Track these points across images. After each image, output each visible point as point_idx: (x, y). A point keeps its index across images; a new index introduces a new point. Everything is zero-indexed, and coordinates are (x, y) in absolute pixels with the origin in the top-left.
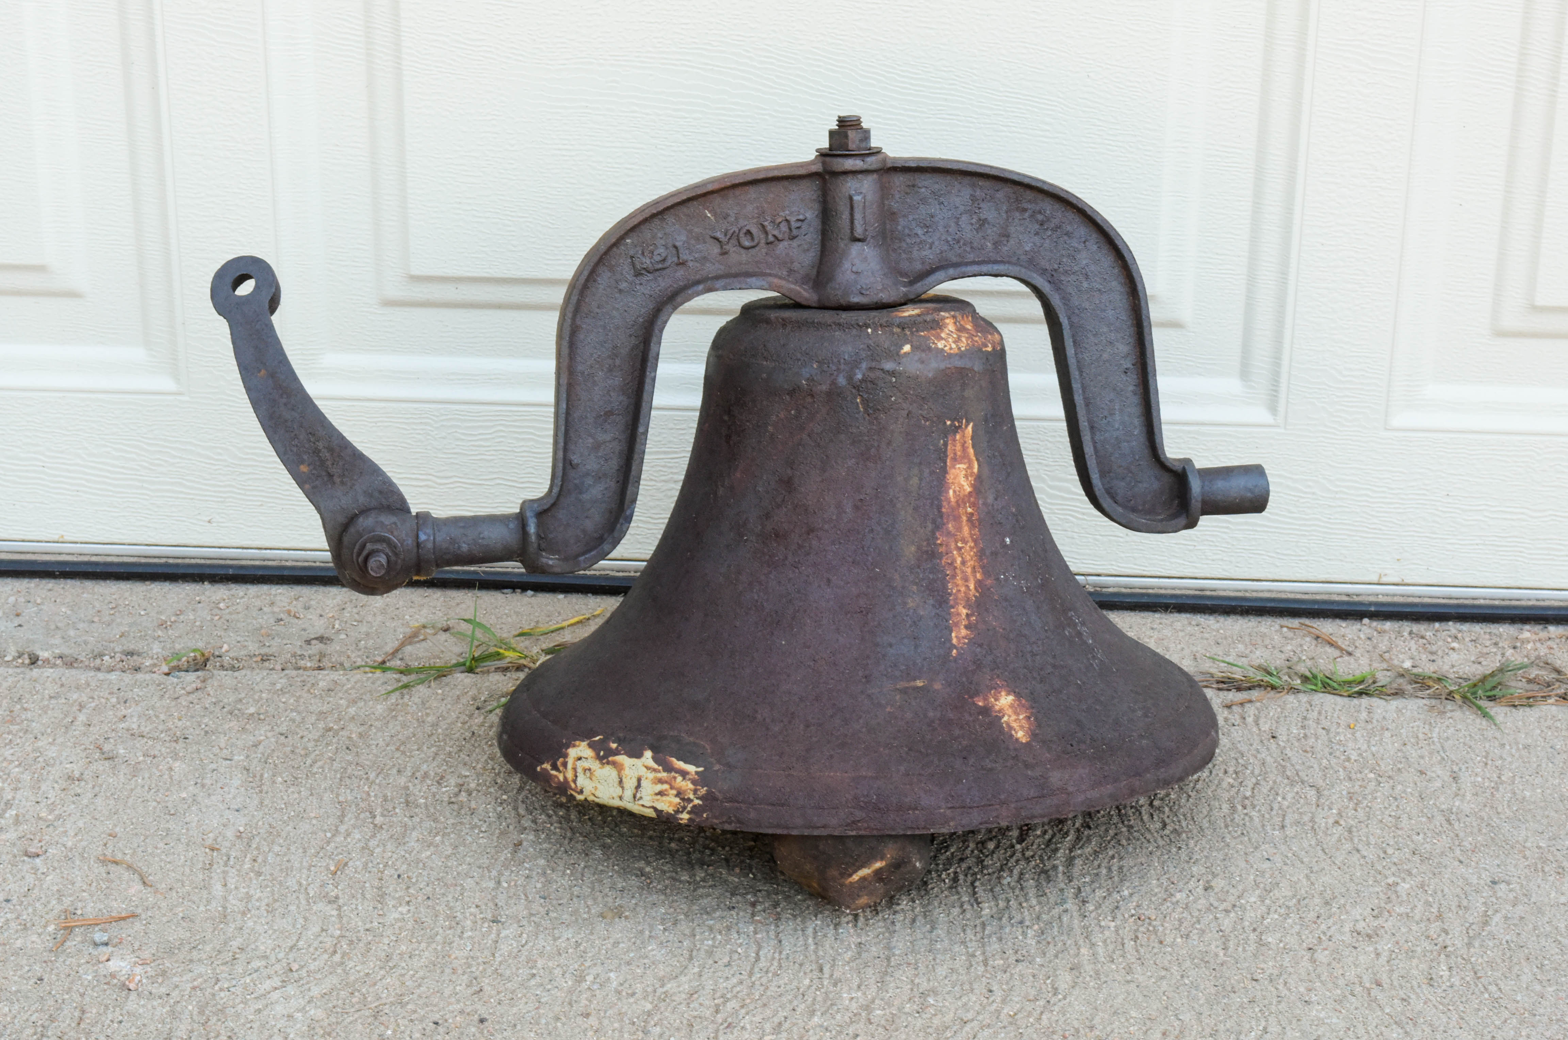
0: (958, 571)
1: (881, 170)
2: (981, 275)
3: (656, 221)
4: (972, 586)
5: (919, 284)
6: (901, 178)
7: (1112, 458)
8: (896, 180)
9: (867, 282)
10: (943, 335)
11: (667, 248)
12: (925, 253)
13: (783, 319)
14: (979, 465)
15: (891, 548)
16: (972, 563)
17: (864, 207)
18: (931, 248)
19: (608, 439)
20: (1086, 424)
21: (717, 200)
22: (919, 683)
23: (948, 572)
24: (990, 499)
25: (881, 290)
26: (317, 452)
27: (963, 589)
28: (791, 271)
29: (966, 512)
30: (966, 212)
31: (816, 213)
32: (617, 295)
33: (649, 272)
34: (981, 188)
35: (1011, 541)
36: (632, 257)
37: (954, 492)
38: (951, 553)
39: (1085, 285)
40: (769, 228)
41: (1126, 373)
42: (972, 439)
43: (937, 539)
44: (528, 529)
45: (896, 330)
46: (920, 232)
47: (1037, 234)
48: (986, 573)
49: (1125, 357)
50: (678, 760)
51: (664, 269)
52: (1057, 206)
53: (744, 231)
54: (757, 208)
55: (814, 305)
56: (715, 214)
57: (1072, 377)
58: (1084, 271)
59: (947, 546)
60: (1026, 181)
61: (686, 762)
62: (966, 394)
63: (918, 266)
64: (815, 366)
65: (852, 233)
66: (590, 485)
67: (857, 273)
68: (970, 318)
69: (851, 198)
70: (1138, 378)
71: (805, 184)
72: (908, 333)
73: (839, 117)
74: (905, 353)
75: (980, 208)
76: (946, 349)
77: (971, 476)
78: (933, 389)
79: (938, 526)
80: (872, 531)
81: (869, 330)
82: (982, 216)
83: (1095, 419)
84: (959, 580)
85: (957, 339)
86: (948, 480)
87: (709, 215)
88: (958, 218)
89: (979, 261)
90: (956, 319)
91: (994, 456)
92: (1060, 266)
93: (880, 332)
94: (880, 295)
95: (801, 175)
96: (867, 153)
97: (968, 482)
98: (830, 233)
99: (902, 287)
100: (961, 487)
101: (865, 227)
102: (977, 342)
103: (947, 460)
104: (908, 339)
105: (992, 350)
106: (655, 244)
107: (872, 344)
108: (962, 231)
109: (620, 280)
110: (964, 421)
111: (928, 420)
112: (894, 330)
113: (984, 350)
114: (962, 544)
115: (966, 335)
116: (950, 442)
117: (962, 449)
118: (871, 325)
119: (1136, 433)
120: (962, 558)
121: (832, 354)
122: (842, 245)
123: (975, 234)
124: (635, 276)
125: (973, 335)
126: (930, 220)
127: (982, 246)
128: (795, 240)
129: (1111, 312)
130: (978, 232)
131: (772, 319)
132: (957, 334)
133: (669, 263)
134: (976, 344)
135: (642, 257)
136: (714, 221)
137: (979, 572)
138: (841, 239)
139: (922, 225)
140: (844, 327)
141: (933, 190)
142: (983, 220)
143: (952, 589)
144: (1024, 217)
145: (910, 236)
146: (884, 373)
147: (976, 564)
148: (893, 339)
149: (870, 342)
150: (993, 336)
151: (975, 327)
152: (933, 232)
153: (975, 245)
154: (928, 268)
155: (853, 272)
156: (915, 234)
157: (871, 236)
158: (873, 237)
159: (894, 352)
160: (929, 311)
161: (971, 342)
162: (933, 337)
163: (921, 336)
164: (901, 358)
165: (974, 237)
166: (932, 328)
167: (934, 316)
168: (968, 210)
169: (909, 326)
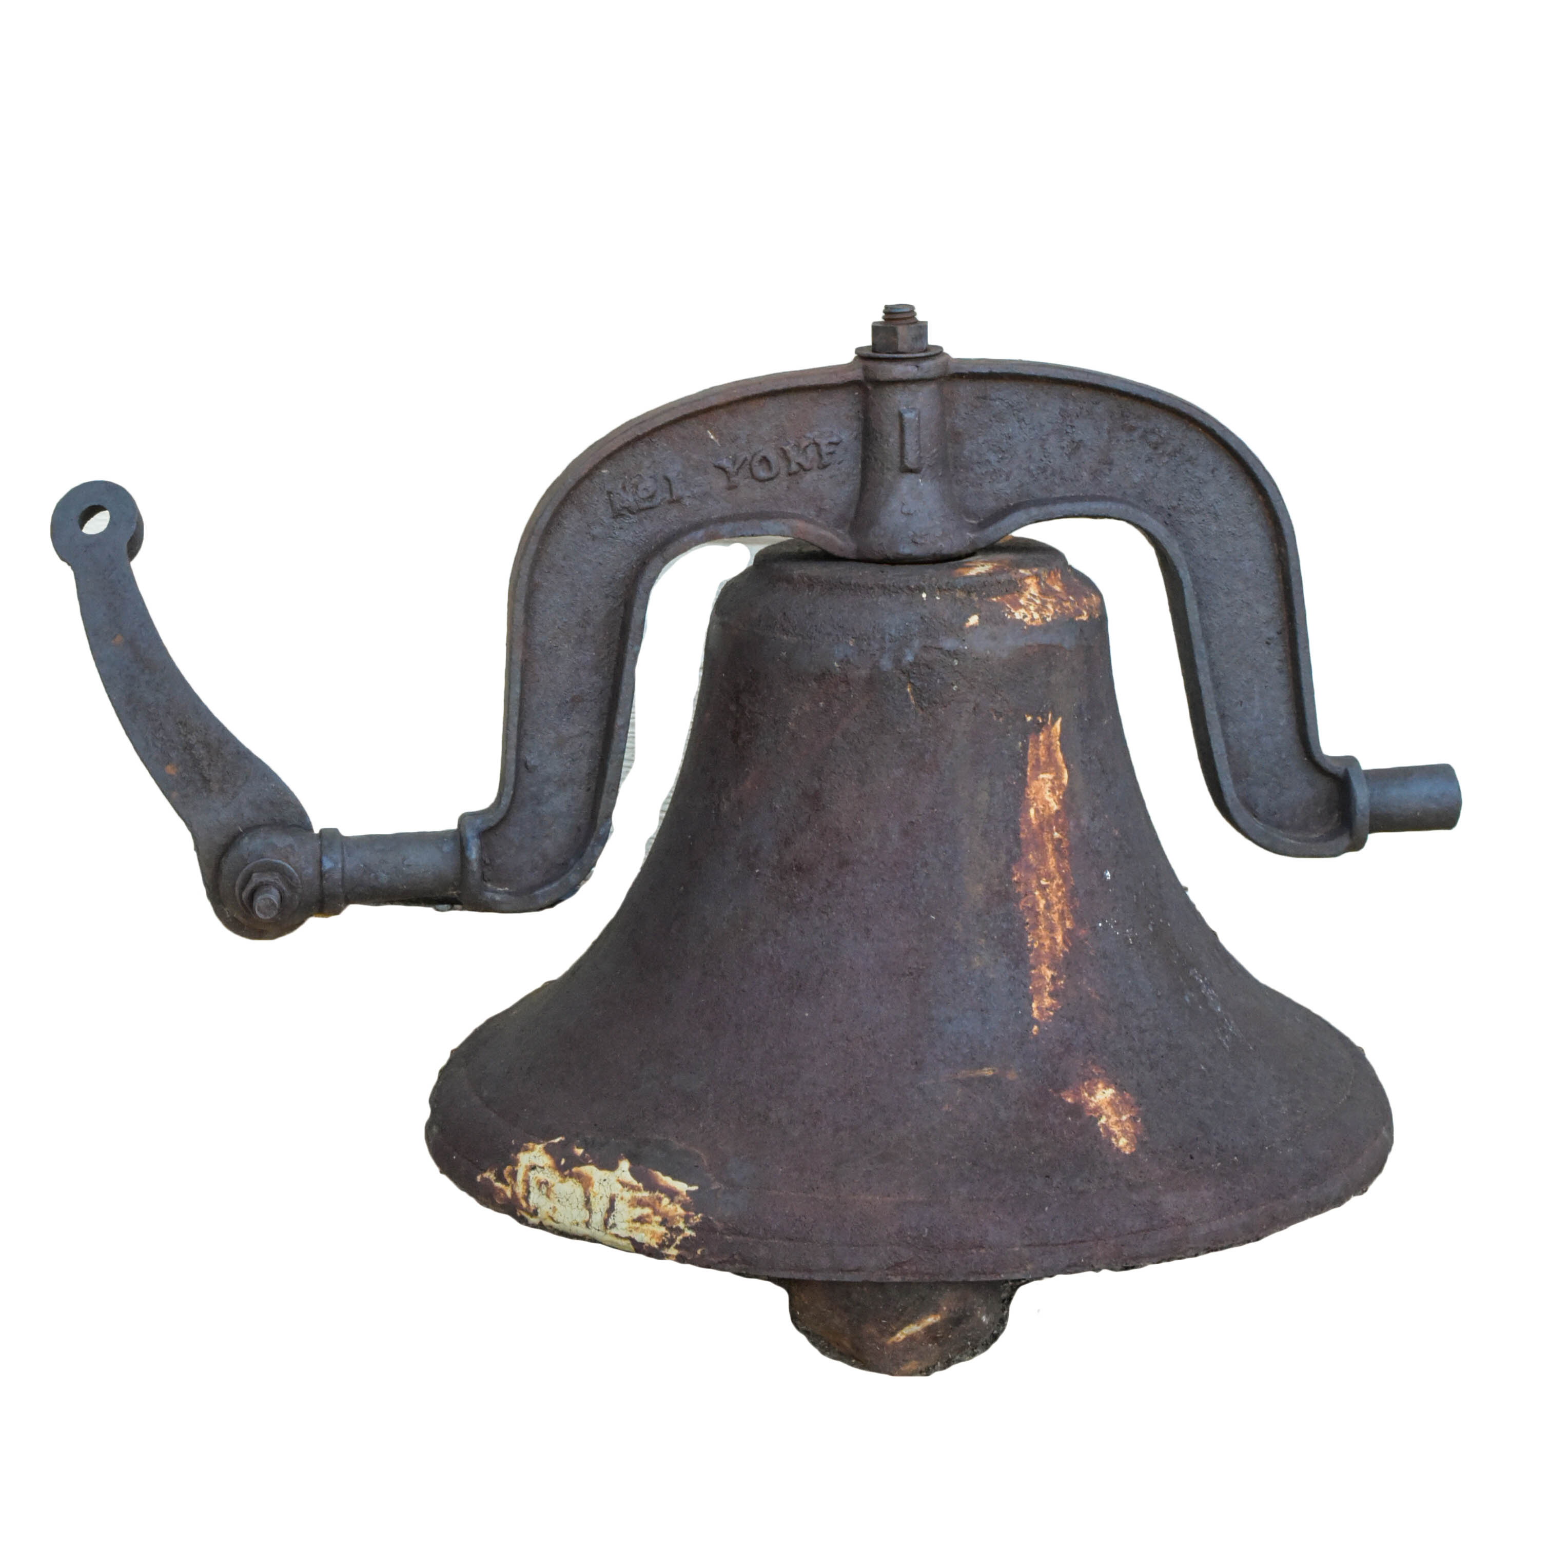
0: (1041, 919)
1: (940, 377)
3: (642, 446)
4: (1059, 939)
5: (991, 529)
6: (968, 388)
7: (1250, 757)
8: (961, 391)
9: (922, 526)
10: (1022, 601)
11: (656, 481)
12: (1000, 486)
13: (810, 579)
14: (1070, 777)
15: (951, 888)
16: (1060, 906)
17: (919, 428)
18: (1007, 479)
19: (577, 733)
20: (1215, 713)
21: (723, 415)
22: (988, 1072)
23: (1028, 920)
24: (1084, 821)
25: (940, 538)
26: (188, 747)
27: (1047, 943)
28: (820, 510)
29: (1052, 838)
30: (1054, 432)
31: (855, 433)
32: (590, 543)
33: (632, 513)
34: (1074, 400)
35: (1113, 876)
36: (609, 493)
37: (1037, 811)
38: (1032, 893)
39: (1214, 528)
40: (792, 454)
41: (1268, 643)
42: (1060, 740)
43: (1014, 875)
44: (468, 854)
45: (960, 595)
46: (992, 457)
47: (1149, 460)
48: (1079, 920)
49: (1267, 623)
50: (665, 1174)
51: (651, 508)
52: (1176, 423)
53: (758, 457)
54: (777, 427)
55: (851, 557)
56: (719, 435)
57: (1196, 650)
58: (1211, 509)
59: (1026, 884)
60: (1135, 391)
61: (674, 1178)
62: (1053, 679)
63: (990, 504)
64: (851, 644)
65: (902, 462)
66: (551, 795)
67: (909, 514)
68: (1059, 575)
69: (901, 416)
70: (1285, 651)
71: (840, 395)
72: (976, 599)
73: (886, 307)
74: (971, 627)
75: (1072, 427)
76: (1026, 620)
77: (1059, 789)
78: (1008, 673)
79: (1014, 858)
80: (926, 864)
81: (924, 595)
82: (1077, 438)
83: (1227, 705)
84: (1042, 930)
85: (1041, 607)
86: (1028, 795)
87: (712, 437)
88: (1044, 440)
89: (1071, 496)
90: (1040, 577)
91: (1090, 760)
92: (1180, 502)
93: (938, 598)
94: (940, 544)
95: (835, 384)
96: (923, 354)
97: (1055, 798)
98: (873, 460)
99: (969, 532)
100: (1046, 804)
101: (920, 454)
102: (1067, 608)
103: (1026, 768)
104: (975, 608)
105: (1088, 619)
106: (640, 476)
107: (927, 615)
108: (1048, 456)
109: (593, 523)
110: (1050, 716)
111: (1001, 716)
112: (958, 595)
113: (1077, 619)
114: (1047, 881)
115: (1054, 600)
116: (1031, 744)
117: (1047, 753)
118: (927, 588)
119: (1282, 724)
120: (1047, 900)
121: (874, 627)
122: (889, 477)
123: (1067, 460)
124: (614, 518)
125: (1063, 600)
126: (1007, 443)
127: (1075, 477)
128: (827, 469)
129: (1248, 564)
130: (1069, 458)
131: (795, 577)
132: (1041, 600)
133: (659, 501)
134: (1067, 611)
135: (622, 493)
136: (720, 445)
137: (1069, 919)
138: (888, 469)
139: (996, 449)
140: (889, 590)
141: (1010, 403)
142: (1077, 443)
143: (1032, 943)
144: (1132, 438)
145: (979, 463)
146: (942, 653)
147: (1066, 908)
148: (955, 608)
149: (925, 611)
150: (1090, 600)
151: (1066, 588)
152: (1011, 458)
153: (1067, 475)
154: (1004, 505)
155: (903, 513)
156: (987, 460)
157: (928, 465)
158: (931, 466)
159: (957, 626)
160: (1004, 568)
161: (1060, 610)
162: (1009, 604)
163: (992, 603)
164: (966, 633)
165: (1065, 464)
166: (1008, 591)
167: (1011, 576)
168: (1058, 429)
169: (979, 589)
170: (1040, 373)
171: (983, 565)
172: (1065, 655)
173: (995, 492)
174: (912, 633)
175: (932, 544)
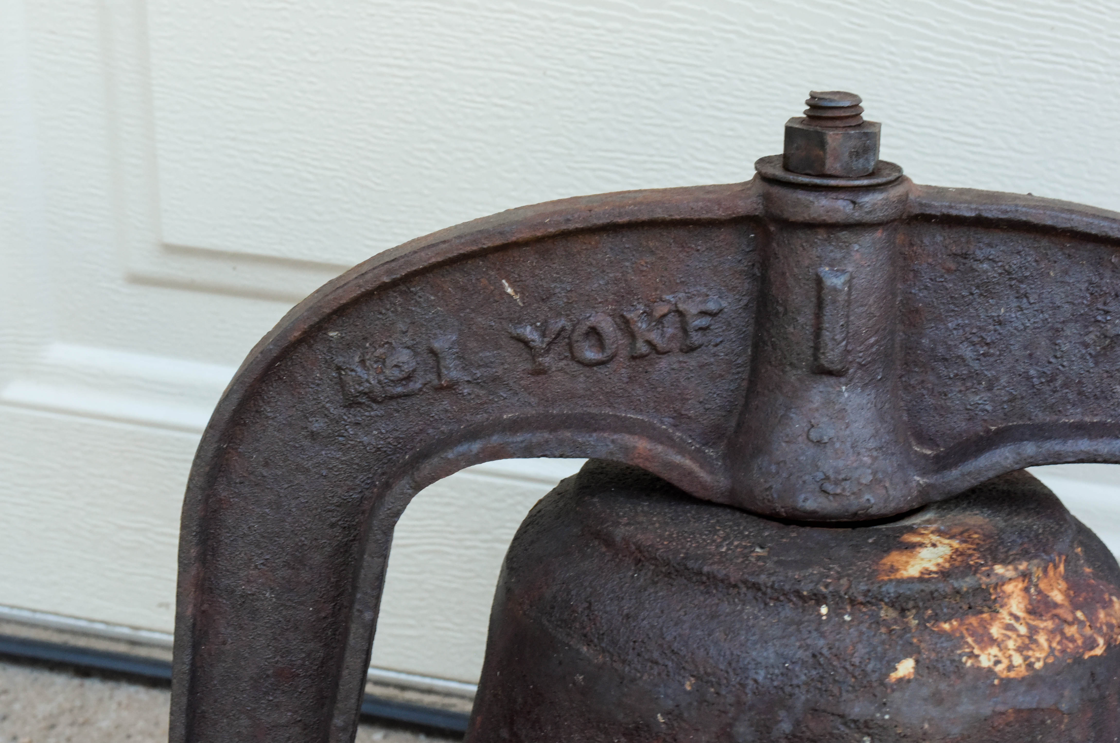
1: (894, 220)
2: (1095, 461)
3: (393, 297)
5: (955, 473)
6: (939, 239)
8: (926, 240)
9: (841, 464)
10: (995, 631)
11: (416, 354)
12: (976, 399)
13: (639, 548)
17: (849, 303)
18: (990, 388)
19: (283, 721)
21: (530, 257)
25: (869, 486)
28: (679, 419)
30: (1075, 318)
31: (745, 300)
32: (306, 443)
33: (375, 401)
36: (339, 368)
40: (639, 326)
45: (887, 613)
46: (966, 351)
51: (406, 396)
53: (583, 328)
54: (616, 281)
55: (720, 500)
56: (522, 289)
64: (688, 688)
65: (816, 358)
67: (819, 443)
68: (1062, 568)
69: (819, 281)
71: (724, 236)
72: (914, 623)
73: (813, 96)
74: (900, 680)
75: (1107, 312)
76: (999, 668)
81: (824, 610)
85: (1027, 641)
87: (510, 291)
88: (1057, 330)
89: (1093, 424)
90: (1030, 581)
93: (847, 618)
94: (867, 497)
95: (717, 220)
96: (865, 182)
98: (769, 348)
99: (918, 476)
101: (846, 345)
102: (1072, 640)
104: (911, 644)
105: (1105, 651)
106: (391, 344)
107: (825, 651)
108: (1062, 357)
109: (313, 414)
112: (882, 614)
113: (1086, 657)
115: (1049, 624)
118: (829, 597)
121: (730, 664)
122: (793, 379)
123: (1092, 365)
124: (345, 407)
125: (1065, 621)
126: (995, 331)
127: (1102, 392)
128: (695, 354)
130: (1096, 364)
131: (618, 539)
132: (1027, 624)
133: (418, 385)
134: (1071, 645)
135: (359, 369)
136: (521, 304)
138: (791, 364)
139: (976, 340)
140: (764, 594)
141: (1007, 267)
142: (1111, 338)
145: (946, 360)
146: (845, 724)
148: (875, 641)
149: (821, 642)
150: (1108, 610)
151: (1071, 593)
152: (1000, 355)
153: (1088, 389)
154: (980, 430)
155: (812, 441)
156: (959, 357)
157: (859, 363)
158: (864, 365)
159: (874, 677)
160: (970, 555)
161: (1059, 643)
162: (972, 635)
163: (942, 633)
164: (889, 691)
165: (1088, 371)
166: (970, 608)
167: (980, 579)
168: (1082, 315)
169: (921, 604)
170: (1062, 222)
171: (934, 545)
172: (1061, 722)
173: (969, 407)
174: (795, 682)
175: (852, 497)
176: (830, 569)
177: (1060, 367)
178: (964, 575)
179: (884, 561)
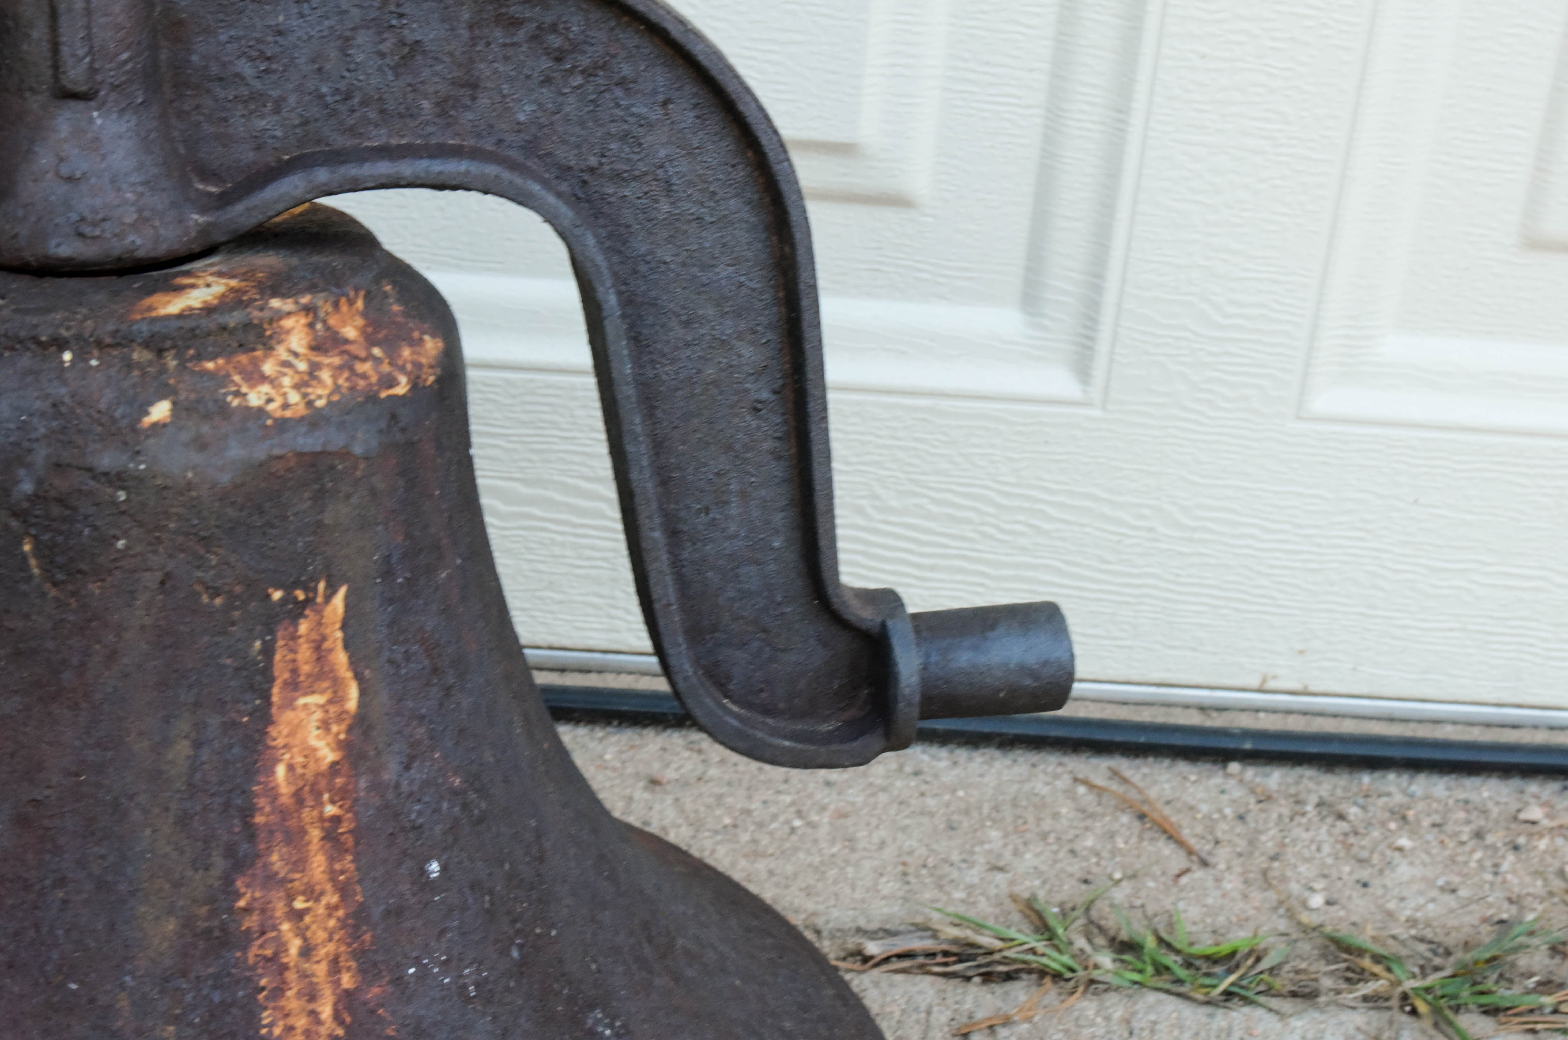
0: (291, 976)
2: (397, 186)
4: (326, 1011)
5: (240, 207)
7: (721, 600)
9: (98, 202)
10: (268, 368)
12: (262, 124)
14: (363, 692)
15: (112, 927)
16: (331, 947)
17: (88, 12)
18: (277, 111)
20: (657, 534)
23: (263, 982)
24: (391, 771)
25: (134, 226)
27: (302, 1022)
29: (321, 817)
30: (366, 24)
35: (444, 869)
37: (291, 768)
38: (275, 928)
39: (665, 206)
41: (756, 409)
42: (343, 628)
43: (239, 896)
45: (139, 355)
46: (246, 69)
47: (547, 81)
48: (369, 969)
58: (660, 172)
59: (263, 911)
62: (328, 518)
63: (247, 155)
65: (56, 77)
67: (70, 179)
68: (360, 304)
70: (785, 423)
72: (172, 363)
74: (155, 425)
75: (401, 16)
76: (271, 407)
77: (339, 719)
78: (231, 512)
79: (241, 863)
81: (67, 356)
82: (410, 37)
83: (682, 514)
84: (292, 1000)
85: (306, 378)
86: (274, 739)
88: (347, 39)
89: (399, 146)
90: (316, 316)
91: (408, 656)
92: (604, 160)
94: (131, 238)
97: (330, 739)
99: (197, 213)
100: (310, 753)
101: (93, 62)
102: (364, 376)
103: (270, 688)
104: (167, 385)
105: (410, 390)
107: (67, 400)
108: (356, 70)
110: (322, 585)
111: (218, 595)
112: (135, 356)
113: (383, 395)
114: (307, 901)
115: (336, 361)
116: (280, 643)
117: (315, 656)
118: (72, 341)
119: (776, 544)
120: (305, 939)
122: (35, 106)
123: (392, 78)
125: (357, 358)
126: (276, 42)
127: (408, 109)
129: (724, 272)
130: (397, 75)
132: (308, 360)
134: (362, 383)
137: (349, 969)
138: (31, 89)
139: (255, 54)
142: (410, 45)
143: (271, 1025)
144: (515, 39)
145: (223, 79)
146: (94, 478)
147: (342, 949)
148: (126, 384)
149: (63, 391)
150: (418, 349)
151: (370, 330)
152: (284, 71)
153: (391, 106)
154: (271, 160)
155: (61, 177)
156: (237, 75)
157: (111, 84)
158: (118, 86)
159: (124, 423)
160: (247, 292)
161: (347, 379)
162: (240, 373)
163: (205, 373)
164: (142, 437)
165: (388, 85)
166: (241, 346)
167: (250, 314)
168: (373, 19)
169: (180, 343)
171: (208, 285)
172: (356, 468)
173: (255, 134)
174: (33, 436)
175: (115, 239)
176: (75, 313)
177: (355, 82)
178: (232, 309)
179: (143, 302)
